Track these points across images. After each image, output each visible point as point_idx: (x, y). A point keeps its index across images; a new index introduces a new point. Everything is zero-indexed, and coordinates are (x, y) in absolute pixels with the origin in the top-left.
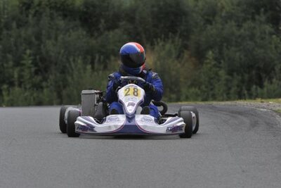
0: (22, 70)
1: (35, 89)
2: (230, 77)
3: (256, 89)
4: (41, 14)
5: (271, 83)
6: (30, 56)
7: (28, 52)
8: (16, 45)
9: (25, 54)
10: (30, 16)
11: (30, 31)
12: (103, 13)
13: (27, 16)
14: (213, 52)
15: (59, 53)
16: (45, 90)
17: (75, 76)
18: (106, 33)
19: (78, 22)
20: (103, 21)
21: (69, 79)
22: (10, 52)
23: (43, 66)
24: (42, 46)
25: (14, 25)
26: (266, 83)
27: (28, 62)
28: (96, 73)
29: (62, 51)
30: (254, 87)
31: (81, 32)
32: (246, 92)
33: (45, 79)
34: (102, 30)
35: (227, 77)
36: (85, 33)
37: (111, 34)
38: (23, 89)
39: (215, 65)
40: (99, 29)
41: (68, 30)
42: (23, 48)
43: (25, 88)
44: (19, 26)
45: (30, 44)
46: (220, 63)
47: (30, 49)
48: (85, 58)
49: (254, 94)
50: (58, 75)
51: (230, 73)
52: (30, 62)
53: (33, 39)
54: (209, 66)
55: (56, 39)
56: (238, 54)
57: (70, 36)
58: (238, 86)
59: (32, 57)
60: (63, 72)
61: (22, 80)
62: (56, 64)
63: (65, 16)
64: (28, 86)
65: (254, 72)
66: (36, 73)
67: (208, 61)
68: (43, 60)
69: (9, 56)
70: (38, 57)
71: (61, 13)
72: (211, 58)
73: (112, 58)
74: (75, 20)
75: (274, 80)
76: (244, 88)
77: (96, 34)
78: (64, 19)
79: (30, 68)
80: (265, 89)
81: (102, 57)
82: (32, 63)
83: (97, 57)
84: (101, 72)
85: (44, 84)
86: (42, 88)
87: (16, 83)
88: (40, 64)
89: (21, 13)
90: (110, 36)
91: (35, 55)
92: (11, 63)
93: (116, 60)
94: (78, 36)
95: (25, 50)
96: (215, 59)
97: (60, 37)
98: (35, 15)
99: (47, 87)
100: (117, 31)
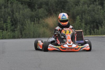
0: (7, 24)
1: (12, 31)
2: (86, 26)
3: (96, 30)
4: (13, 3)
5: (102, 28)
6: (9, 19)
7: (9, 17)
8: (4, 15)
9: (8, 18)
10: (9, 4)
11: (9, 9)
12: (36, 2)
13: (8, 4)
14: (79, 17)
15: (21, 18)
16: (16, 32)
17: (27, 26)
18: (38, 10)
19: (27, 6)
20: (36, 5)
21: (25, 27)
22: (2, 17)
23: (14, 23)
24: (14, 15)
25: (3, 7)
26: (100, 28)
27: (9, 21)
28: (35, 25)
29: (22, 17)
30: (96, 29)
31: (29, 9)
32: (92, 31)
33: (16, 28)
34: (36, 8)
35: (85, 26)
36: (30, 10)
37: (40, 10)
38: (8, 32)
39: (80, 21)
40: (35, 8)
41: (23, 9)
42: (7, 16)
43: (8, 31)
44: (5, 8)
45: (9, 14)
46: (82, 20)
47: (10, 16)
48: (30, 19)
49: (96, 32)
50: (21, 26)
51: (86, 24)
52: (10, 21)
53: (10, 12)
54: (78, 22)
55: (19, 12)
56: (89, 17)
57: (24, 11)
58: (89, 29)
59: (10, 20)
60: (22, 25)
61: (7, 28)
62: (19, 22)
63: (22, 4)
64: (9, 30)
65: (95, 24)
66: (12, 25)
67: (77, 20)
68: (14, 20)
69: (2, 19)
70: (13, 19)
71: (20, 2)
72: (78, 19)
73: (41, 19)
74: (26, 5)
75: (103, 27)
76: (92, 30)
77: (34, 10)
78: (22, 5)
79: (10, 23)
80: (100, 30)
81: (37, 19)
82: (10, 22)
83: (36, 19)
84: (37, 25)
85: (16, 29)
86: (15, 31)
87: (5, 29)
88: (13, 22)
89: (5, 3)
90: (40, 11)
91: (11, 18)
92: (2, 22)
93: (42, 20)
94: (27, 11)
95: (8, 16)
96: (80, 19)
97: (21, 12)
98: (11, 3)
99: (17, 30)
100: (42, 9)
